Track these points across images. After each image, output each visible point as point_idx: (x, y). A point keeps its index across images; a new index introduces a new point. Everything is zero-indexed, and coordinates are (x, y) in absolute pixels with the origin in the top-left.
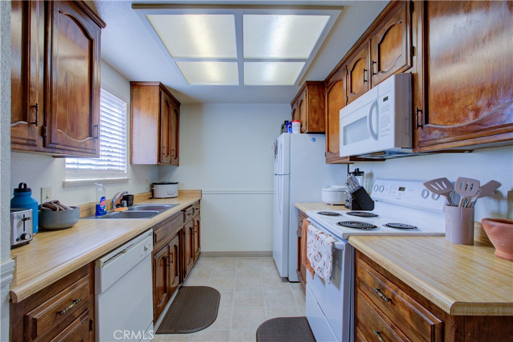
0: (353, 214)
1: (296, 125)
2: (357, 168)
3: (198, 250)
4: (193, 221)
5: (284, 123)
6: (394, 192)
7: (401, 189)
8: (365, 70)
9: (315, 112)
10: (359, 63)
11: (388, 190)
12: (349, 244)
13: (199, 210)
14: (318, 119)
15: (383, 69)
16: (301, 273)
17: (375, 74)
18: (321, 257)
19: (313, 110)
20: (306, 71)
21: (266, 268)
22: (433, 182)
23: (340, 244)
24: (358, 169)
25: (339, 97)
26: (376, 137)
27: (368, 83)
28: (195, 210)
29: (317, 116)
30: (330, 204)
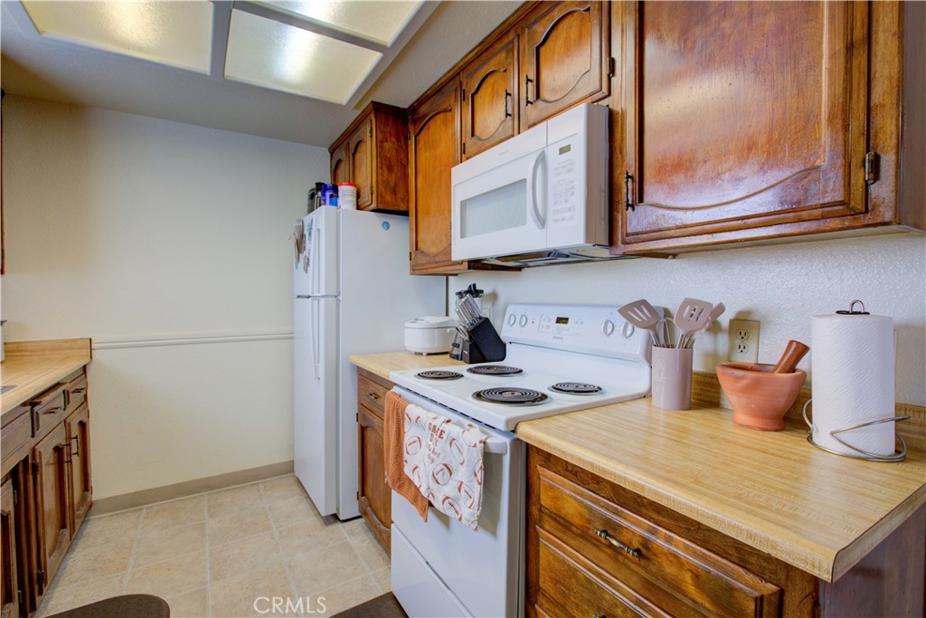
0: (480, 371)
1: (346, 191)
2: (472, 283)
3: (83, 498)
4: (67, 424)
5: (315, 186)
6: (548, 327)
7: (560, 320)
8: (507, 94)
9: (390, 169)
10: (490, 80)
11: (537, 322)
12: (518, 439)
13: (83, 393)
14: (396, 185)
15: (545, 94)
16: (368, 500)
17: (531, 103)
18: (451, 474)
19: (385, 163)
20: (379, 77)
21: (282, 502)
22: (631, 306)
23: (499, 442)
24: (474, 285)
25: (443, 145)
26: (542, 222)
27: (513, 119)
28: (72, 396)
29: (393, 176)
30: (421, 354)
